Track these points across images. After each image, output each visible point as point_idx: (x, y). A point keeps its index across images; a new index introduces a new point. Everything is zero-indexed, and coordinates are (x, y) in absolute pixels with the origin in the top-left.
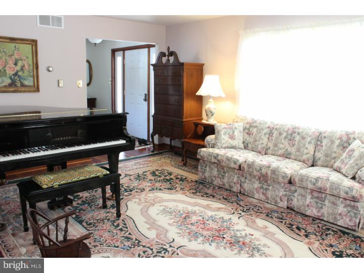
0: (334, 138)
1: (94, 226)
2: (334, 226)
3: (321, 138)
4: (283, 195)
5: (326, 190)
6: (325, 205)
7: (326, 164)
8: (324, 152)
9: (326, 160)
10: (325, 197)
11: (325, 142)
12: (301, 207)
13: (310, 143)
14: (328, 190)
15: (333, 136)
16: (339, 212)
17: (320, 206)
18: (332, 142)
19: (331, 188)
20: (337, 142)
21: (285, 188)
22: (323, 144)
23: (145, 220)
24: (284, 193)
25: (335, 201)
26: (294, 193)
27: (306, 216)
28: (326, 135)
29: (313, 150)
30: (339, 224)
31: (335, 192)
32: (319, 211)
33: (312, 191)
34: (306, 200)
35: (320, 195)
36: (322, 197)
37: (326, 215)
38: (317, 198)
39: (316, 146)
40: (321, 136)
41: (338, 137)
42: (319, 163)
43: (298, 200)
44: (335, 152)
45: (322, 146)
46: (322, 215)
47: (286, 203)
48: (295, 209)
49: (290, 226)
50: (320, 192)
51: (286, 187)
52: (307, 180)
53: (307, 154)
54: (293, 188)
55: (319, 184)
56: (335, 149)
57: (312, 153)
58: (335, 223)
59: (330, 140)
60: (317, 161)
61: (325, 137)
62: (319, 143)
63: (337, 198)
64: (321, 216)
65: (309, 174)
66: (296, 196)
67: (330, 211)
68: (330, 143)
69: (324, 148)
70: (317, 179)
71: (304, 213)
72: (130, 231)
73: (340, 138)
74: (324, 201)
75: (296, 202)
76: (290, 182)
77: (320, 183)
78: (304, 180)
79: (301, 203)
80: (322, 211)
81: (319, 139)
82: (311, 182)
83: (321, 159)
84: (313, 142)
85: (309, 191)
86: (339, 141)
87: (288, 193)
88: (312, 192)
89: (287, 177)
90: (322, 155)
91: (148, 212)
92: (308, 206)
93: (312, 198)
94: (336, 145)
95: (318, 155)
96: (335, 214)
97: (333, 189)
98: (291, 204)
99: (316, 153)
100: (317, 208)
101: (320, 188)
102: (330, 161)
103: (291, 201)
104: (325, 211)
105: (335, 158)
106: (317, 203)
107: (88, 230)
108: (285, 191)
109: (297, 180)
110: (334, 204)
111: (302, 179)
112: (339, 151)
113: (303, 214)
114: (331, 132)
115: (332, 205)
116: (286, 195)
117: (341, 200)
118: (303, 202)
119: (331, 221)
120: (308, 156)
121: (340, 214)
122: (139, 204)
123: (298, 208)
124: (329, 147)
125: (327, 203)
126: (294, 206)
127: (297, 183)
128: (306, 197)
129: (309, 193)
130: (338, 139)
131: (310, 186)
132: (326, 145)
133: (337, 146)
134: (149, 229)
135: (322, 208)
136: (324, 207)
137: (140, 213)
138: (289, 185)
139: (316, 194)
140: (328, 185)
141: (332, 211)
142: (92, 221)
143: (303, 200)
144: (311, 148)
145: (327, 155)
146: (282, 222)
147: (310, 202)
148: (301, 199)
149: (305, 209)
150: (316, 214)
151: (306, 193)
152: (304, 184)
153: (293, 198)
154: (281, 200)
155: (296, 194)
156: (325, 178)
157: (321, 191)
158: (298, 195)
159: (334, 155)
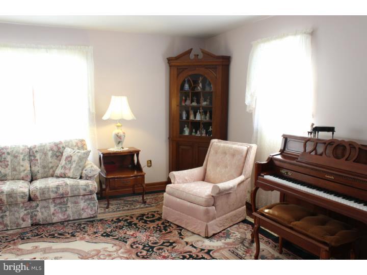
0: (46, 150)
2: (81, 221)
3: (33, 153)
4: (25, 215)
5: (68, 194)
6: (69, 207)
7: (45, 175)
8: (41, 164)
9: (44, 171)
10: (67, 200)
11: (38, 156)
12: (46, 218)
13: (23, 160)
14: (70, 193)
15: (44, 149)
16: (82, 207)
17: (65, 209)
18: (46, 154)
19: (72, 190)
20: (50, 154)
21: (25, 207)
22: (37, 158)
24: (26, 212)
25: (76, 200)
26: (36, 208)
27: (53, 224)
28: (37, 149)
29: (29, 166)
30: (83, 217)
31: (76, 193)
32: (64, 215)
33: (54, 199)
34: (50, 210)
35: (62, 200)
36: (64, 202)
37: (71, 215)
38: (60, 204)
39: (30, 161)
40: (33, 152)
41: (49, 149)
42: (39, 175)
43: (42, 213)
44: (51, 162)
45: (37, 160)
46: (69, 216)
47: (30, 221)
48: (41, 223)
49: (53, 236)
50: (62, 198)
51: (25, 205)
52: (48, 191)
53: (24, 170)
54: (34, 204)
55: (61, 191)
56: (50, 160)
57: (29, 169)
58: (80, 218)
59: (43, 153)
60: (36, 175)
61: (36, 151)
62: (33, 158)
63: (78, 197)
64: (67, 218)
65: (48, 186)
66: (39, 210)
67: (74, 210)
68: (43, 156)
69: (39, 161)
70: (58, 187)
71: (51, 222)
73: (51, 149)
74: (67, 204)
75: (40, 216)
76: (30, 199)
77: (61, 189)
78: (46, 192)
79: (46, 214)
80: (68, 213)
81: (31, 154)
82: (53, 191)
83: (40, 172)
84: (26, 158)
85: (51, 201)
86: (51, 152)
87: (29, 211)
88: (54, 201)
89: (26, 196)
90: (40, 168)
92: (53, 214)
93: (55, 206)
94: (49, 156)
95: (35, 169)
96: (78, 211)
97: (73, 191)
98: (35, 219)
99: (33, 168)
100: (62, 212)
101: (62, 194)
102: (49, 171)
103: (35, 217)
104: (69, 212)
105: (52, 167)
106: (61, 208)
108: (25, 210)
109: (38, 194)
110: (76, 203)
111: (44, 191)
112: (54, 160)
113: (50, 224)
114: (41, 146)
115: (75, 204)
116: (28, 214)
117: (81, 197)
118: (48, 213)
119: (77, 218)
120: (26, 172)
121: (83, 209)
123: (43, 220)
124: (44, 160)
125: (69, 204)
126: (39, 220)
127: (39, 197)
128: (50, 208)
129: (52, 202)
130: (49, 151)
131: (53, 195)
132: (40, 159)
133: (51, 157)
135: (66, 210)
136: (68, 209)
138: (29, 202)
139: (58, 201)
140: (69, 189)
141: (76, 209)
143: (47, 211)
144: (27, 164)
145: (44, 167)
146: (42, 237)
147: (55, 210)
148: (46, 211)
149: (51, 218)
150: (63, 218)
151: (49, 203)
152: (47, 196)
153: (36, 213)
154: (24, 220)
155: (38, 209)
156: (64, 184)
157: (62, 196)
158: (41, 209)
159: (50, 165)
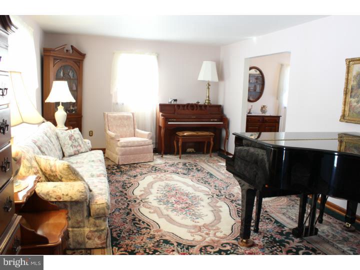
1: (264, 217)
23: (220, 213)
72: (236, 208)
91: (214, 219)
107: (268, 214)
122: (218, 229)
134: (221, 207)
137: (222, 220)
142: (267, 221)
